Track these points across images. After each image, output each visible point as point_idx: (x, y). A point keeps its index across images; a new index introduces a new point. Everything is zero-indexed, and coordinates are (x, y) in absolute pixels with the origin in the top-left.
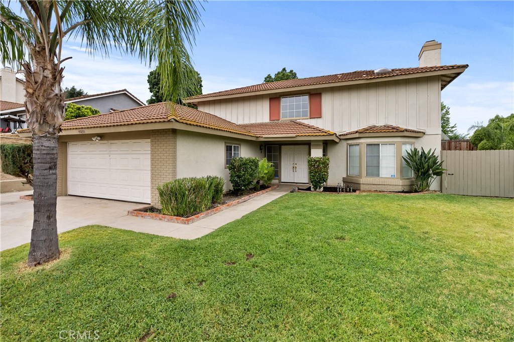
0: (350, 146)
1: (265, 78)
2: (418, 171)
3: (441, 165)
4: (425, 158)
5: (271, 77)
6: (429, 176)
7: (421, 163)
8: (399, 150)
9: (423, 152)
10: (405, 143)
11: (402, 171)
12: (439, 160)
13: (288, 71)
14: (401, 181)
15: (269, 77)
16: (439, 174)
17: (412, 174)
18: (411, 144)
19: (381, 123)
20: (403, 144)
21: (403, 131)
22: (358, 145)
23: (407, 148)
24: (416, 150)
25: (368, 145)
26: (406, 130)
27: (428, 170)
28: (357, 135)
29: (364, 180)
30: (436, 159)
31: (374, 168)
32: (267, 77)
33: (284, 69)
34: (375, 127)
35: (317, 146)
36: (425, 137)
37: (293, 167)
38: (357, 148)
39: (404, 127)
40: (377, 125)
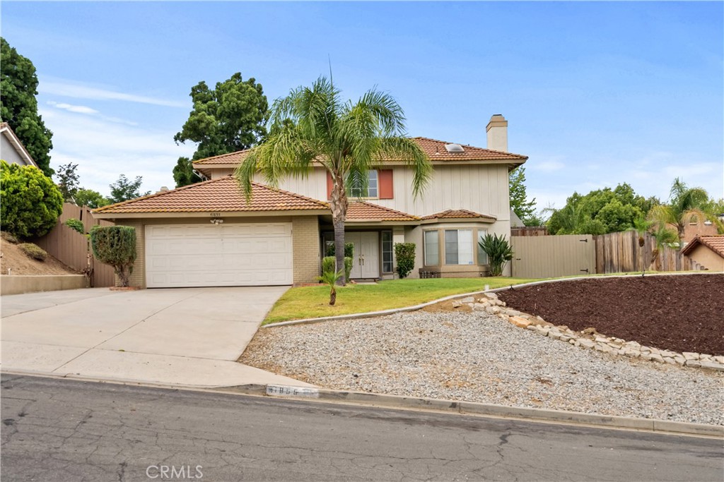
0: (426, 232)
1: (193, 89)
2: (493, 256)
3: (510, 249)
4: (498, 243)
5: (206, 87)
6: (501, 261)
7: (495, 249)
8: (475, 236)
9: (496, 238)
10: (480, 230)
11: (479, 256)
12: (509, 245)
13: (245, 79)
14: (478, 268)
15: (202, 86)
16: (509, 258)
17: (487, 261)
18: (486, 230)
19: (456, 208)
20: (479, 230)
21: (478, 217)
22: (436, 231)
23: (482, 235)
24: (489, 236)
25: (446, 231)
26: (481, 216)
27: (500, 256)
28: (436, 220)
29: (445, 268)
30: (506, 244)
31: (453, 256)
32: (199, 87)
33: (238, 76)
34: (451, 211)
35: (399, 232)
36: (497, 224)
37: (360, 260)
38: (435, 235)
39: (478, 212)
40: (453, 210)
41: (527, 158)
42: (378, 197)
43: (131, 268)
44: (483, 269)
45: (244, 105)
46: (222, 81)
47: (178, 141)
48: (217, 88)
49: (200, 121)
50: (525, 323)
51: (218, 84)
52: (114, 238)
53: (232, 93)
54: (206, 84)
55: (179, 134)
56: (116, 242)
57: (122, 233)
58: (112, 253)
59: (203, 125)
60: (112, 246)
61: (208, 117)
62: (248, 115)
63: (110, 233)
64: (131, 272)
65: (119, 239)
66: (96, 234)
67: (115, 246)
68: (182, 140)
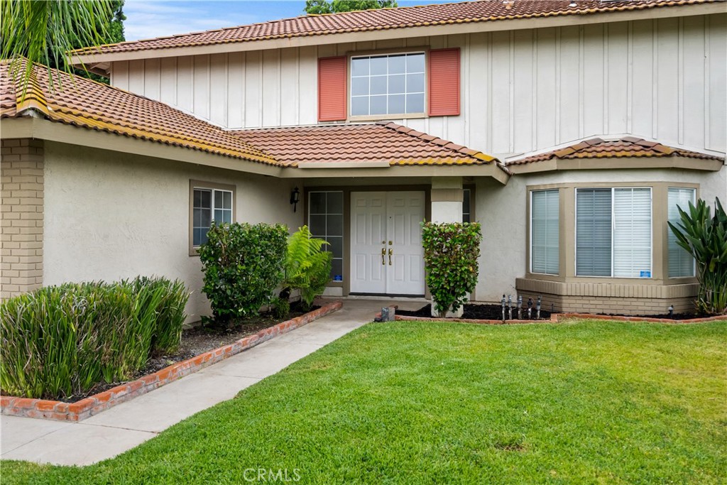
0: (534, 193)
2: (708, 261)
7: (715, 240)
8: (659, 206)
9: (720, 211)
10: (675, 188)
11: (667, 260)
14: (665, 288)
18: (691, 189)
19: (614, 133)
20: (671, 189)
21: (670, 155)
22: (557, 190)
23: (681, 200)
24: (701, 204)
25: (582, 191)
26: (678, 153)
28: (553, 165)
29: (572, 284)
31: (597, 254)
34: (598, 142)
35: (447, 194)
36: (724, 172)
37: (384, 252)
38: (553, 199)
39: (670, 143)
40: (604, 138)
42: (425, 113)
44: (681, 291)
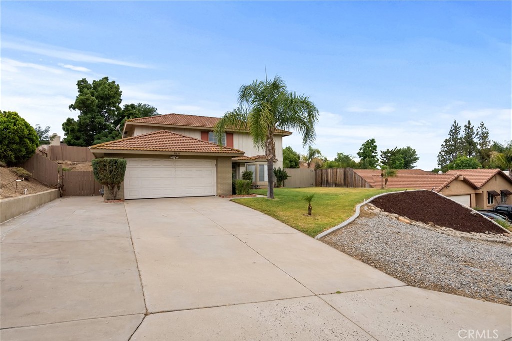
25: (259, 165)
36: (278, 162)
38: (254, 166)
41: (292, 133)
43: (119, 187)
45: (113, 94)
46: (97, 80)
47: (72, 109)
48: (93, 83)
49: (88, 99)
50: (409, 221)
51: (94, 81)
52: (112, 166)
53: (106, 87)
54: (87, 80)
55: (72, 105)
56: (114, 170)
57: (119, 164)
58: (111, 177)
59: (90, 102)
60: (111, 172)
61: (92, 98)
62: (115, 100)
63: (110, 163)
64: (119, 190)
65: (116, 168)
66: (98, 163)
67: (113, 172)
68: (74, 109)
